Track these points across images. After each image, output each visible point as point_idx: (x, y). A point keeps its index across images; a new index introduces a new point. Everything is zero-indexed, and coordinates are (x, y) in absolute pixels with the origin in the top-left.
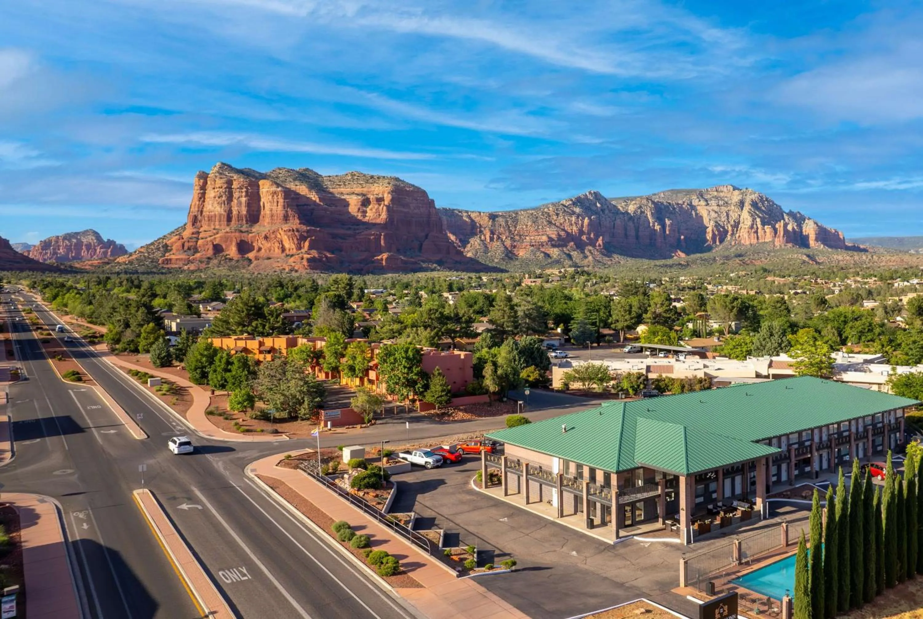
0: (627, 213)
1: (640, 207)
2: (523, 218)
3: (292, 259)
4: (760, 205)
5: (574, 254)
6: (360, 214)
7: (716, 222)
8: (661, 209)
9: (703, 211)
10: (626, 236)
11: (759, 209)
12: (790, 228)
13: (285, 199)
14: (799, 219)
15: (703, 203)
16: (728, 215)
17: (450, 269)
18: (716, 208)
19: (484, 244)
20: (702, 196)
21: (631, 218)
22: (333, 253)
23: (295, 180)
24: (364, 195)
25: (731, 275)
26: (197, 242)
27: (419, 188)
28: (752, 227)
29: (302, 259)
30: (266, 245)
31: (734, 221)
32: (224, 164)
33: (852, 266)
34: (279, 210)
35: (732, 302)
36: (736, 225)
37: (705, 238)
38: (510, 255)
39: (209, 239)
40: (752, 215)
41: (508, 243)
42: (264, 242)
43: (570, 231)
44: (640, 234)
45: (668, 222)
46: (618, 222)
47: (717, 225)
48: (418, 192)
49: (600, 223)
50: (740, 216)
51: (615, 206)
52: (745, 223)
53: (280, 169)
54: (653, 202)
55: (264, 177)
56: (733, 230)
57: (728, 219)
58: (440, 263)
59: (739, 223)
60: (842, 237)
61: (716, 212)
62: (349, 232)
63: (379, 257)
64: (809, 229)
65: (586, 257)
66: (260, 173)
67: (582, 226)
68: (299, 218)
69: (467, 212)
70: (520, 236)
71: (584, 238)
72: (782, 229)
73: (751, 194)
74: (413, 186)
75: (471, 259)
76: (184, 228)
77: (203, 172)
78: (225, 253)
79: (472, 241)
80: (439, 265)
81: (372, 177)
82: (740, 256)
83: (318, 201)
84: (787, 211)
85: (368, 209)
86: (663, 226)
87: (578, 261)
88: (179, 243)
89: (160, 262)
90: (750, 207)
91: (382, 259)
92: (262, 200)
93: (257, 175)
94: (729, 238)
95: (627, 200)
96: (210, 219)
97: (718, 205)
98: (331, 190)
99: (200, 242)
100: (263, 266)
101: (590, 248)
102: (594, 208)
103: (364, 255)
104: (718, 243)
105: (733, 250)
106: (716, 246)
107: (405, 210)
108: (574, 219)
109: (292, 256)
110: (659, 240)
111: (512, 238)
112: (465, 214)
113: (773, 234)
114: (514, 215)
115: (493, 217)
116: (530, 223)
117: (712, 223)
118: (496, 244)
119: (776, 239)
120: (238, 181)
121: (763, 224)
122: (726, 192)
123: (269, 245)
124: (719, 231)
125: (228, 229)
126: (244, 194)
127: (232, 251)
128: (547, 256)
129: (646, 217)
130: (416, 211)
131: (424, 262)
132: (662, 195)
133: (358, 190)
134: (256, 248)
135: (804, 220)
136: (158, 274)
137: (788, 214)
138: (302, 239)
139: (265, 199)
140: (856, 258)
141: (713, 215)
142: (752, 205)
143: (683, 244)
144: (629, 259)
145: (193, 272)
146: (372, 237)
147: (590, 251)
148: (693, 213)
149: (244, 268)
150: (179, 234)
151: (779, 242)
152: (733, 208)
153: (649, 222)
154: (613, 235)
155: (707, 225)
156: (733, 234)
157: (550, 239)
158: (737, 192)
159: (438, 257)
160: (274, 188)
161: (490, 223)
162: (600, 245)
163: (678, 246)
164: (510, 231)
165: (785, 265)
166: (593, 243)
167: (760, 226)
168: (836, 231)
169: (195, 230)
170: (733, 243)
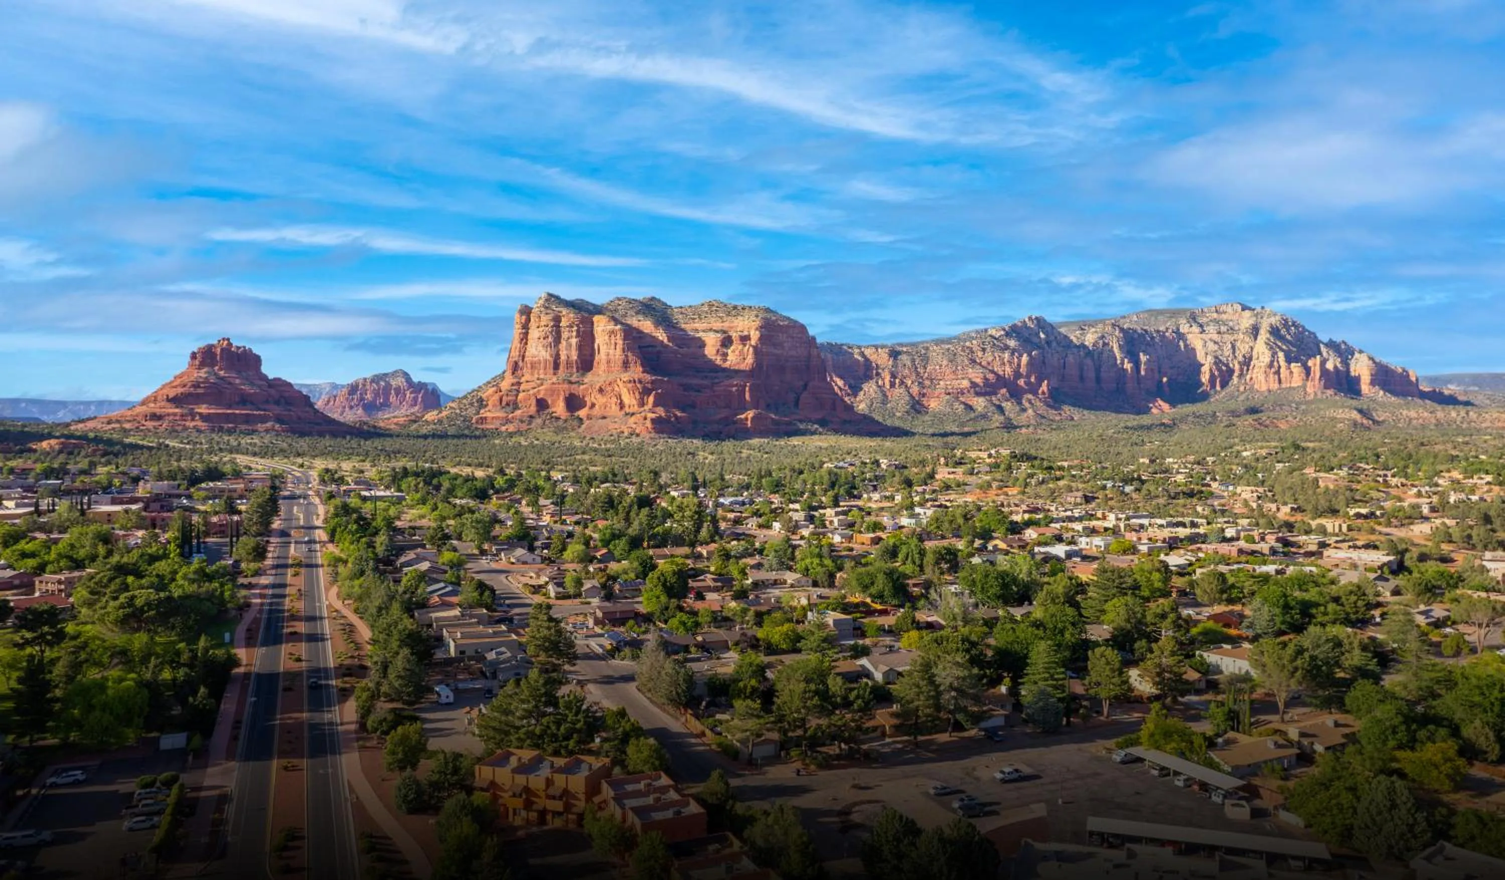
0: (1083, 346)
1: (1103, 337)
2: (936, 353)
3: (632, 420)
4: (1283, 332)
5: (1007, 405)
6: (719, 358)
7: (1216, 357)
8: (1133, 339)
9: (1195, 340)
10: (1082, 378)
11: (1282, 338)
12: (1330, 366)
13: (624, 340)
14: (1345, 352)
15: (1195, 329)
16: (1233, 347)
17: (836, 431)
18: (1216, 337)
19: (882, 391)
20: (1194, 319)
21: (1089, 353)
22: (683, 411)
23: (637, 313)
24: (724, 332)
25: (1245, 454)
26: (517, 396)
27: (796, 322)
28: (1271, 365)
29: (645, 419)
30: (600, 400)
31: (1244, 356)
32: (550, 295)
33: (1432, 427)
34: (618, 355)
35: (1294, 659)
36: (1247, 362)
37: (1200, 381)
38: (917, 407)
39: (531, 392)
40: (1271, 348)
41: (915, 390)
42: (599, 396)
43: (1001, 373)
44: (1103, 375)
45: (1143, 358)
46: (1071, 359)
47: (1218, 362)
48: (794, 327)
49: (1044, 363)
50: (1252, 348)
51: (1066, 336)
52: (1261, 358)
53: (619, 299)
54: (1122, 330)
55: (599, 310)
56: (1241, 370)
57: (1234, 353)
58: (823, 423)
59: (1251, 359)
60: (1413, 379)
61: (1215, 343)
62: (705, 382)
63: (743, 416)
64: (1361, 368)
65: (1024, 410)
66: (594, 305)
67: (1019, 365)
68: (642, 365)
69: (859, 347)
70: (932, 380)
71: (1021, 382)
72: (1318, 368)
73: (1269, 316)
74: (788, 318)
75: (864, 416)
76: (502, 377)
77: (526, 306)
78: (550, 410)
79: (865, 387)
80: (822, 426)
81: (735, 307)
82: (1253, 411)
83: (666, 341)
84: (1326, 340)
85: (729, 351)
86: (1137, 364)
87: (1012, 416)
88: (496, 397)
89: (474, 421)
90: (1268, 335)
91: (747, 419)
92: (597, 342)
93: (591, 308)
94: (1235, 379)
95: (1083, 325)
96: (533, 366)
97: (1219, 333)
98: (683, 326)
99: (521, 396)
100: (596, 428)
101: (1030, 396)
102: (1035, 340)
103: (724, 413)
104: (1218, 388)
105: (1242, 398)
106: (1216, 392)
107: (776, 351)
108: (1006, 355)
109: (633, 414)
110: (1130, 386)
111: (920, 383)
112: (857, 351)
113: (1303, 375)
114: (923, 352)
115: (894, 354)
116: (945, 363)
117: (1210, 359)
118: (899, 391)
119: (1309, 384)
120: (568, 317)
121: (1289, 360)
122: (1231, 313)
123: (604, 400)
124: (1219, 370)
125: (554, 379)
126: (574, 334)
127: (559, 408)
128: (969, 408)
129: (1111, 350)
130: (793, 353)
131: (801, 421)
132: (1135, 318)
133: (718, 325)
134: (589, 404)
135: (1353, 354)
136: (471, 437)
137: (1326, 345)
138: (646, 392)
139: (601, 339)
140: (1440, 414)
141: (1211, 347)
142: (1271, 333)
143: (1166, 389)
144: (1085, 412)
145: (511, 435)
146: (734, 389)
147: (1030, 402)
148: (1181, 344)
149: (573, 430)
150: (497, 385)
151: (1313, 387)
152: (1241, 336)
153: (1116, 359)
154: (1063, 378)
155: (1203, 362)
156: (1241, 375)
157: (974, 385)
158: (1247, 313)
159: (819, 415)
160: (611, 326)
161: (890, 363)
162: (1043, 393)
163: (1159, 392)
164: (918, 374)
165: (1327, 433)
166: (1033, 390)
167: (1283, 363)
168: (1404, 370)
169: (515, 380)
170: (1242, 389)
